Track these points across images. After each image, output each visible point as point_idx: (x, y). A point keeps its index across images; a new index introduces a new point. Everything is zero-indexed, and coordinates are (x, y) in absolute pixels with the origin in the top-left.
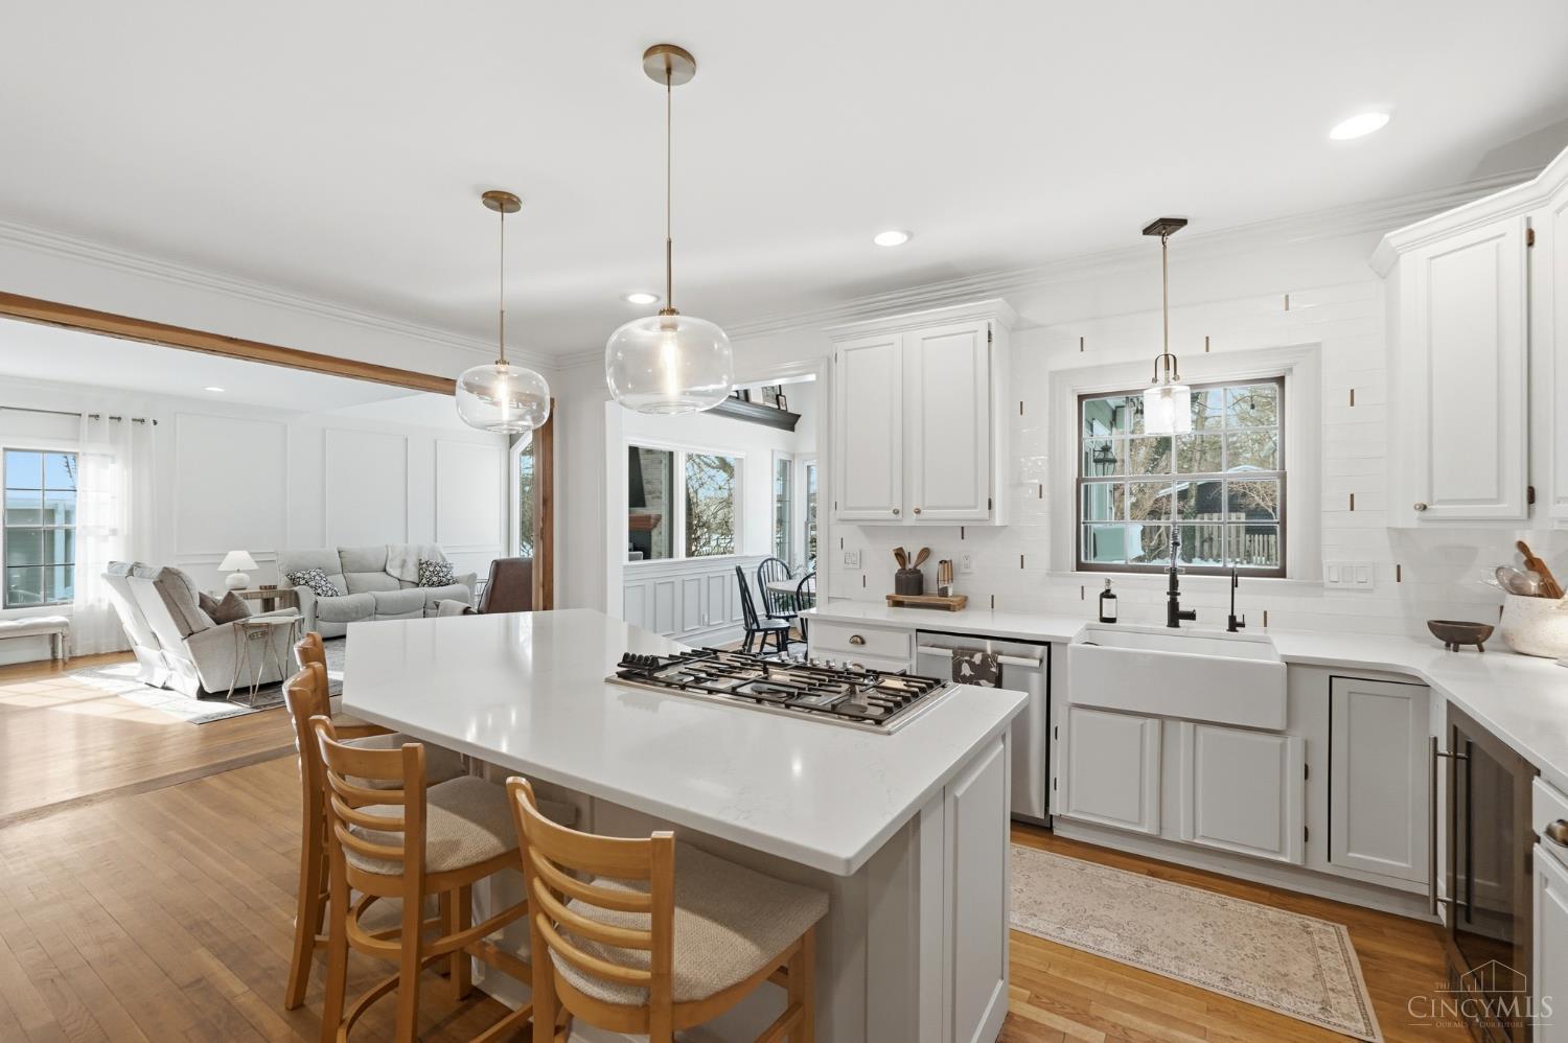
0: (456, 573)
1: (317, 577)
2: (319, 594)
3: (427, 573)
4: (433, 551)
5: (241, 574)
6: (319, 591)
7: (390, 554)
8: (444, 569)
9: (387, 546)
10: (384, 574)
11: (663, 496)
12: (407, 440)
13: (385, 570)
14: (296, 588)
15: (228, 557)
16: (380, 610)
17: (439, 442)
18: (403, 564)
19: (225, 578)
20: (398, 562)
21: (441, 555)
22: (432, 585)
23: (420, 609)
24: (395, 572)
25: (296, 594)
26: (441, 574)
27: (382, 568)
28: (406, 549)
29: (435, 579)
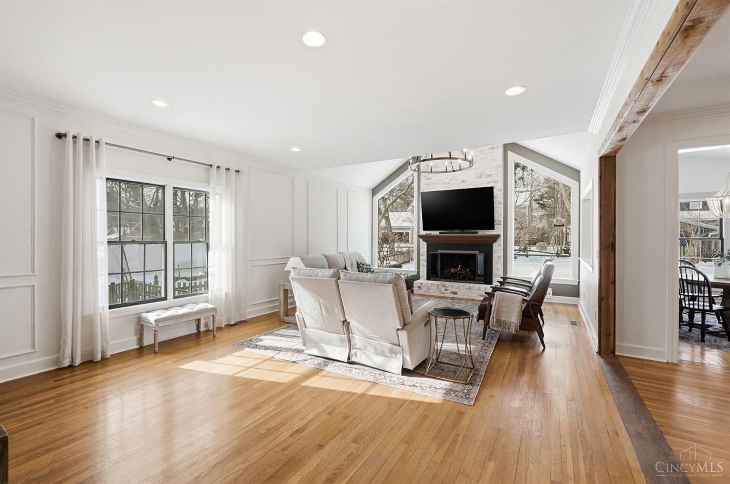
7: (346, 258)
11: (502, 223)
12: (338, 189)
13: (346, 268)
15: (291, 259)
18: (352, 263)
20: (349, 263)
21: (363, 258)
27: (344, 267)
28: (350, 255)
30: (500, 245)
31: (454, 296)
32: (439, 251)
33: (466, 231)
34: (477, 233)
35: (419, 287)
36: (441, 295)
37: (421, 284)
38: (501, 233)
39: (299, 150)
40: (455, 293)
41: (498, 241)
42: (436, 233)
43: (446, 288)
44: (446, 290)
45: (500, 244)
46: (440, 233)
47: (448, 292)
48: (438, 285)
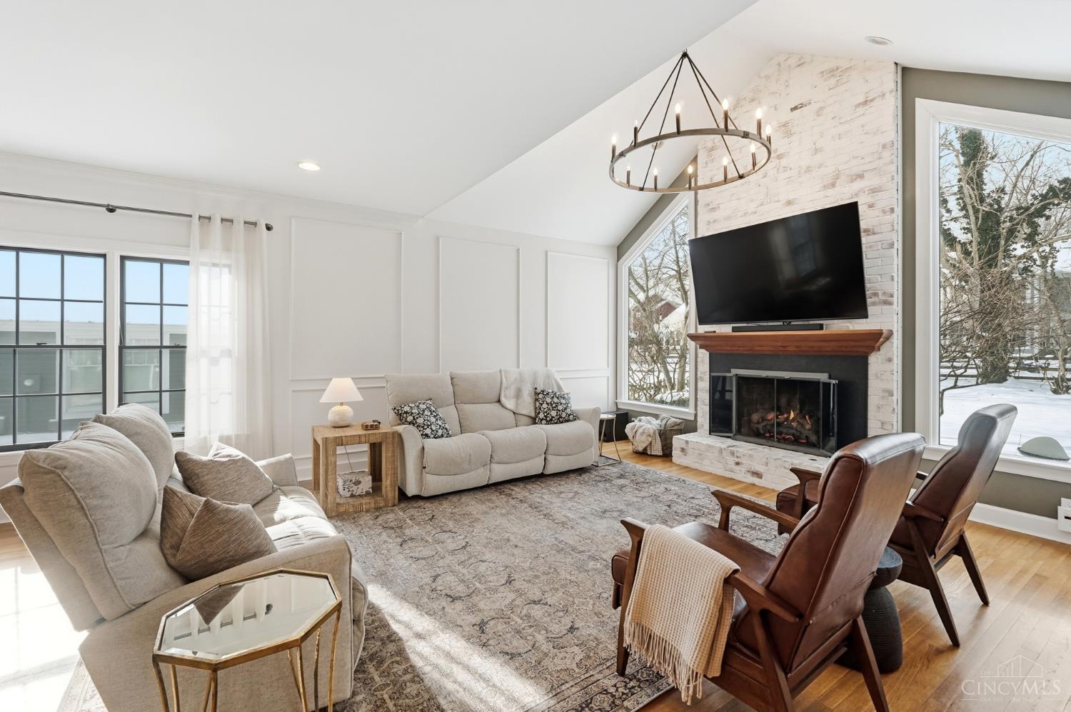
0: (575, 406)
1: (427, 413)
2: (427, 436)
3: (545, 406)
4: (548, 376)
5: (345, 407)
6: (428, 431)
7: (504, 380)
8: (563, 401)
9: (500, 371)
10: (497, 404)
11: (895, 299)
12: (519, 249)
13: (499, 401)
14: (400, 429)
15: (332, 381)
16: (496, 458)
17: (549, 253)
18: (518, 394)
19: (327, 414)
20: (512, 392)
21: (556, 381)
22: (550, 422)
23: (540, 455)
24: (509, 404)
25: (400, 436)
26: (560, 408)
27: (497, 400)
28: (520, 374)
29: (554, 413)
30: (890, 360)
31: (756, 480)
32: (734, 371)
33: (795, 323)
34: (821, 327)
35: (683, 450)
36: (728, 475)
37: (687, 442)
38: (897, 328)
39: (319, 168)
40: (758, 475)
41: (884, 349)
42: (725, 329)
43: (737, 460)
44: (737, 464)
45: (889, 355)
46: (734, 329)
47: (742, 469)
48: (721, 451)
